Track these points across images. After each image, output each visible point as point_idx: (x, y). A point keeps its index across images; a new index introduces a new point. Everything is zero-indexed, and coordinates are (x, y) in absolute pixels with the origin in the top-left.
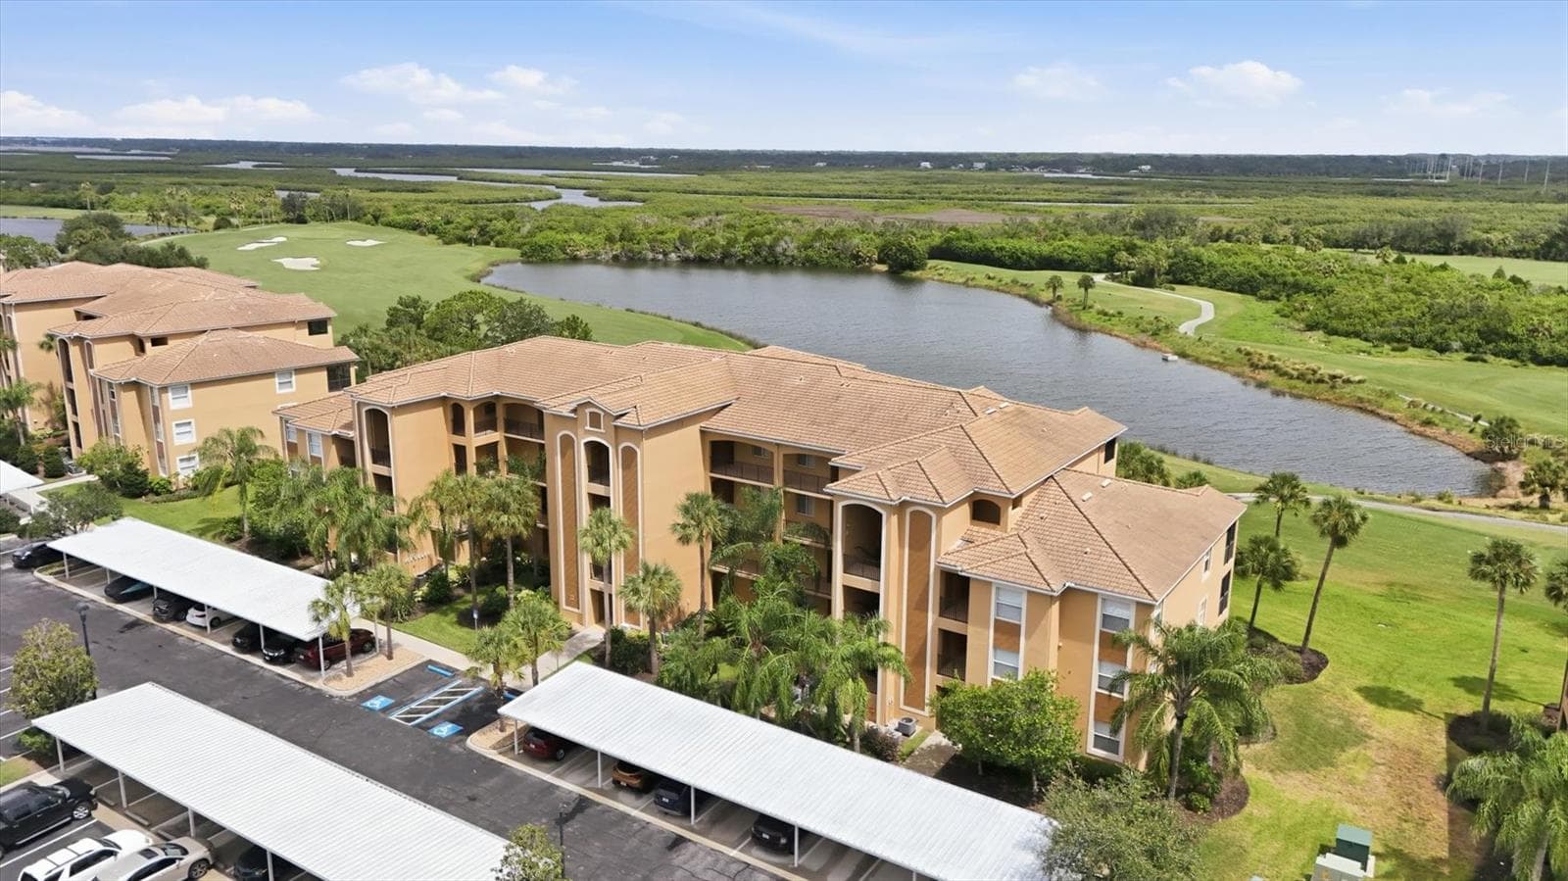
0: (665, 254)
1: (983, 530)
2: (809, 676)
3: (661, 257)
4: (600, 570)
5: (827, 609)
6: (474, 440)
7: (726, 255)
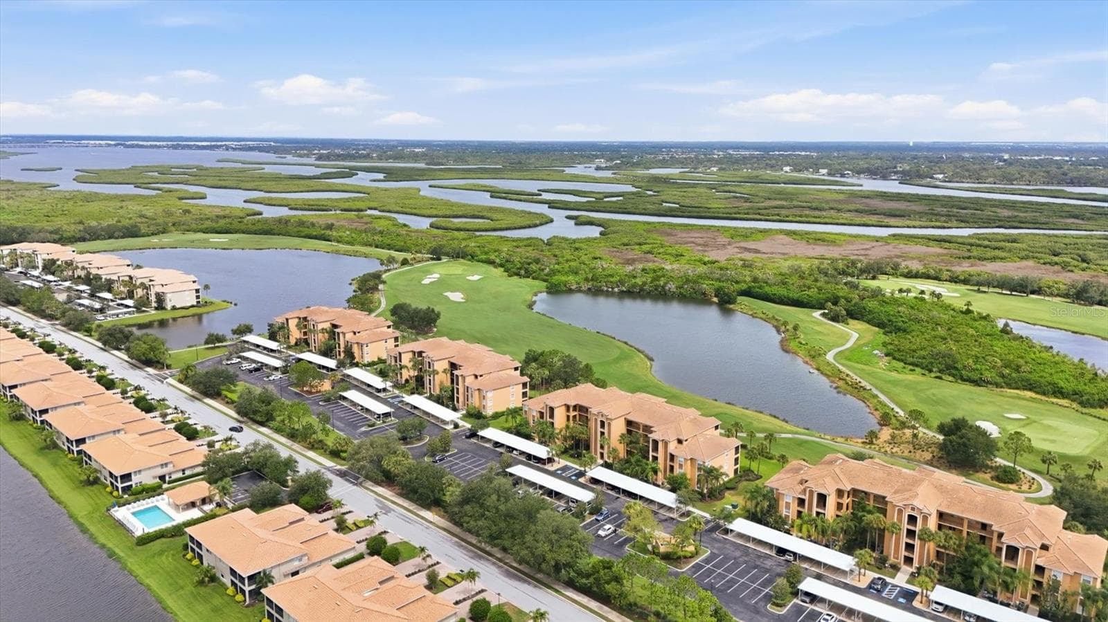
0: (613, 288)
1: (680, 445)
2: (643, 471)
3: (610, 290)
4: (602, 447)
5: (648, 459)
6: (572, 414)
7: (642, 290)
